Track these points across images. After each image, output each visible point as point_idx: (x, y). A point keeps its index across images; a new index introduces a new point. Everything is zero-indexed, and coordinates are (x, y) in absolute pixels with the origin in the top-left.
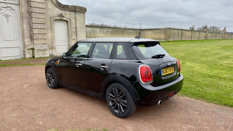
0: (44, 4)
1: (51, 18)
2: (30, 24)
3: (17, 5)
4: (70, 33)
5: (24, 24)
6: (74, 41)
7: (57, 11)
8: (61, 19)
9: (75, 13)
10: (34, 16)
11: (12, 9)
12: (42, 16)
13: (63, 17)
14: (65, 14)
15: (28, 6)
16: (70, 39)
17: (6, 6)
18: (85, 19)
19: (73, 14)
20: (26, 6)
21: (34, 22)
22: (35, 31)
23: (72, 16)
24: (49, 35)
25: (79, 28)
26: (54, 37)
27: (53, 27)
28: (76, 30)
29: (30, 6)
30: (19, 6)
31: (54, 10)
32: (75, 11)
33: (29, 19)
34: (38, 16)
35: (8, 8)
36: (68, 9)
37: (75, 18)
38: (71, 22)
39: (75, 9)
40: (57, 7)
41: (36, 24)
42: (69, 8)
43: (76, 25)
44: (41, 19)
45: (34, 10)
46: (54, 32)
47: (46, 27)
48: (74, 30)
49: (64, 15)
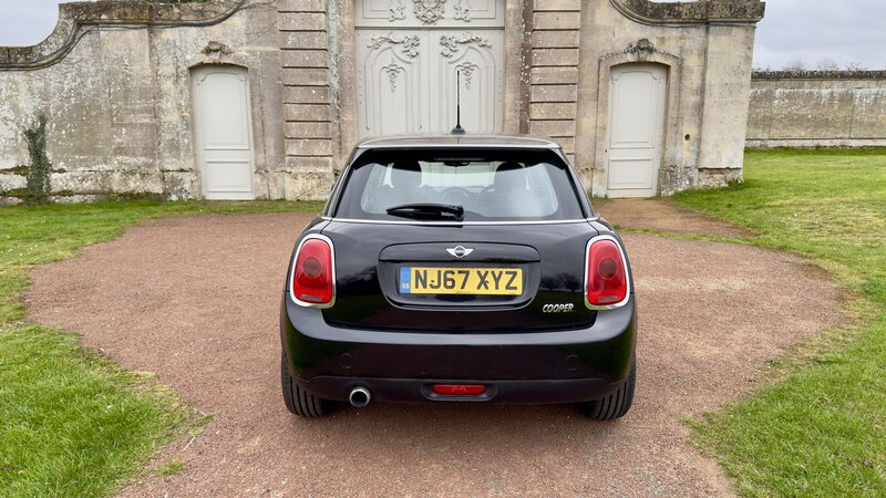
0: (579, 14)
1: (600, 61)
2: (527, 89)
3: (498, 32)
4: (673, 113)
5: (508, 90)
6: (685, 141)
7: (628, 30)
8: (641, 60)
9: (707, 29)
10: (540, 61)
11: (483, 46)
12: (568, 58)
13: (651, 50)
14: (662, 40)
15: (526, 30)
16: (670, 134)
17: (468, 38)
18: (750, 48)
19: (696, 34)
20: (521, 29)
21: (536, 80)
22: (537, 112)
23: (688, 44)
24: (588, 123)
25: (716, 91)
26: (604, 129)
27: (606, 94)
28: (703, 98)
29: (530, 28)
30: (502, 32)
31: (616, 30)
32: (708, 23)
33: (526, 71)
34: (551, 57)
35: (472, 45)
36: (675, 17)
37: (704, 52)
38: (681, 68)
39: (707, 11)
40: (630, 17)
41: (542, 88)
42: (680, 14)
43: (704, 80)
44: (562, 69)
45: (541, 39)
46: (605, 111)
47: (575, 94)
48: (692, 99)
49: (654, 42)
